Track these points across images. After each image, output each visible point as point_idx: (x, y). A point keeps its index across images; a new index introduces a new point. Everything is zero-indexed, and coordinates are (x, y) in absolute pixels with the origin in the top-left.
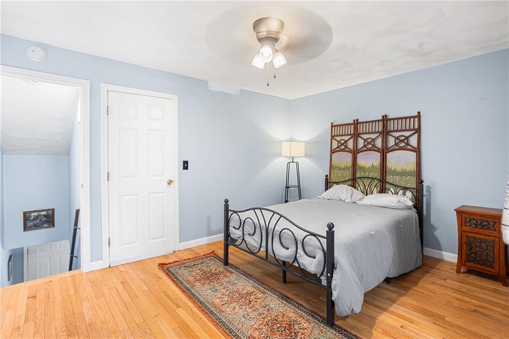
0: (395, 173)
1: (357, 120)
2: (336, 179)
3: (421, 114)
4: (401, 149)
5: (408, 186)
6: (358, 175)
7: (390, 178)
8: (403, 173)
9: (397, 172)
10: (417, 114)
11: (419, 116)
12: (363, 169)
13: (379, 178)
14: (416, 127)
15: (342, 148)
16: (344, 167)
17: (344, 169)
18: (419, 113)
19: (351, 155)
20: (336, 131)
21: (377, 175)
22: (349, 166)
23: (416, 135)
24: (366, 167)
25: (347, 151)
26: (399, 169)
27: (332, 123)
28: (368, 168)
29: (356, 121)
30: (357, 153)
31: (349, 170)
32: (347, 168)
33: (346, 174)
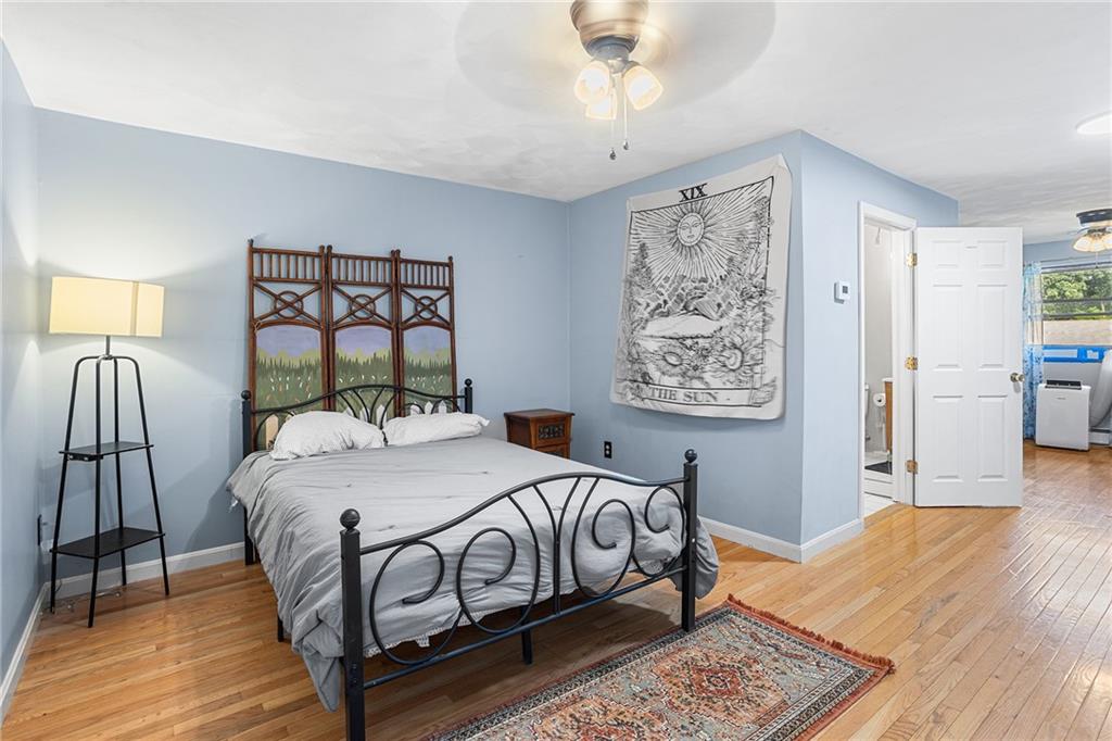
0: (419, 371)
1: (330, 247)
2: (277, 402)
3: (454, 261)
4: (427, 322)
5: (441, 393)
6: (340, 383)
7: (411, 382)
8: (433, 371)
9: (423, 369)
10: (447, 261)
11: (450, 265)
12: (353, 367)
13: (391, 384)
14: (447, 284)
15: (287, 313)
16: (298, 365)
17: (299, 372)
18: (450, 258)
19: (319, 333)
20: (268, 267)
21: (386, 378)
22: (313, 363)
23: (447, 297)
24: (361, 361)
25: (305, 324)
26: (425, 363)
27: (251, 242)
28: (366, 364)
29: (325, 251)
30: (336, 329)
31: (315, 373)
32: (309, 367)
33: (306, 384)
